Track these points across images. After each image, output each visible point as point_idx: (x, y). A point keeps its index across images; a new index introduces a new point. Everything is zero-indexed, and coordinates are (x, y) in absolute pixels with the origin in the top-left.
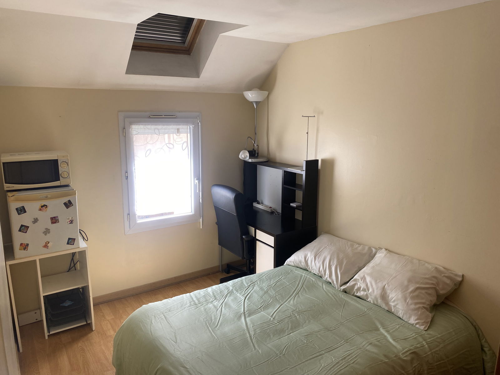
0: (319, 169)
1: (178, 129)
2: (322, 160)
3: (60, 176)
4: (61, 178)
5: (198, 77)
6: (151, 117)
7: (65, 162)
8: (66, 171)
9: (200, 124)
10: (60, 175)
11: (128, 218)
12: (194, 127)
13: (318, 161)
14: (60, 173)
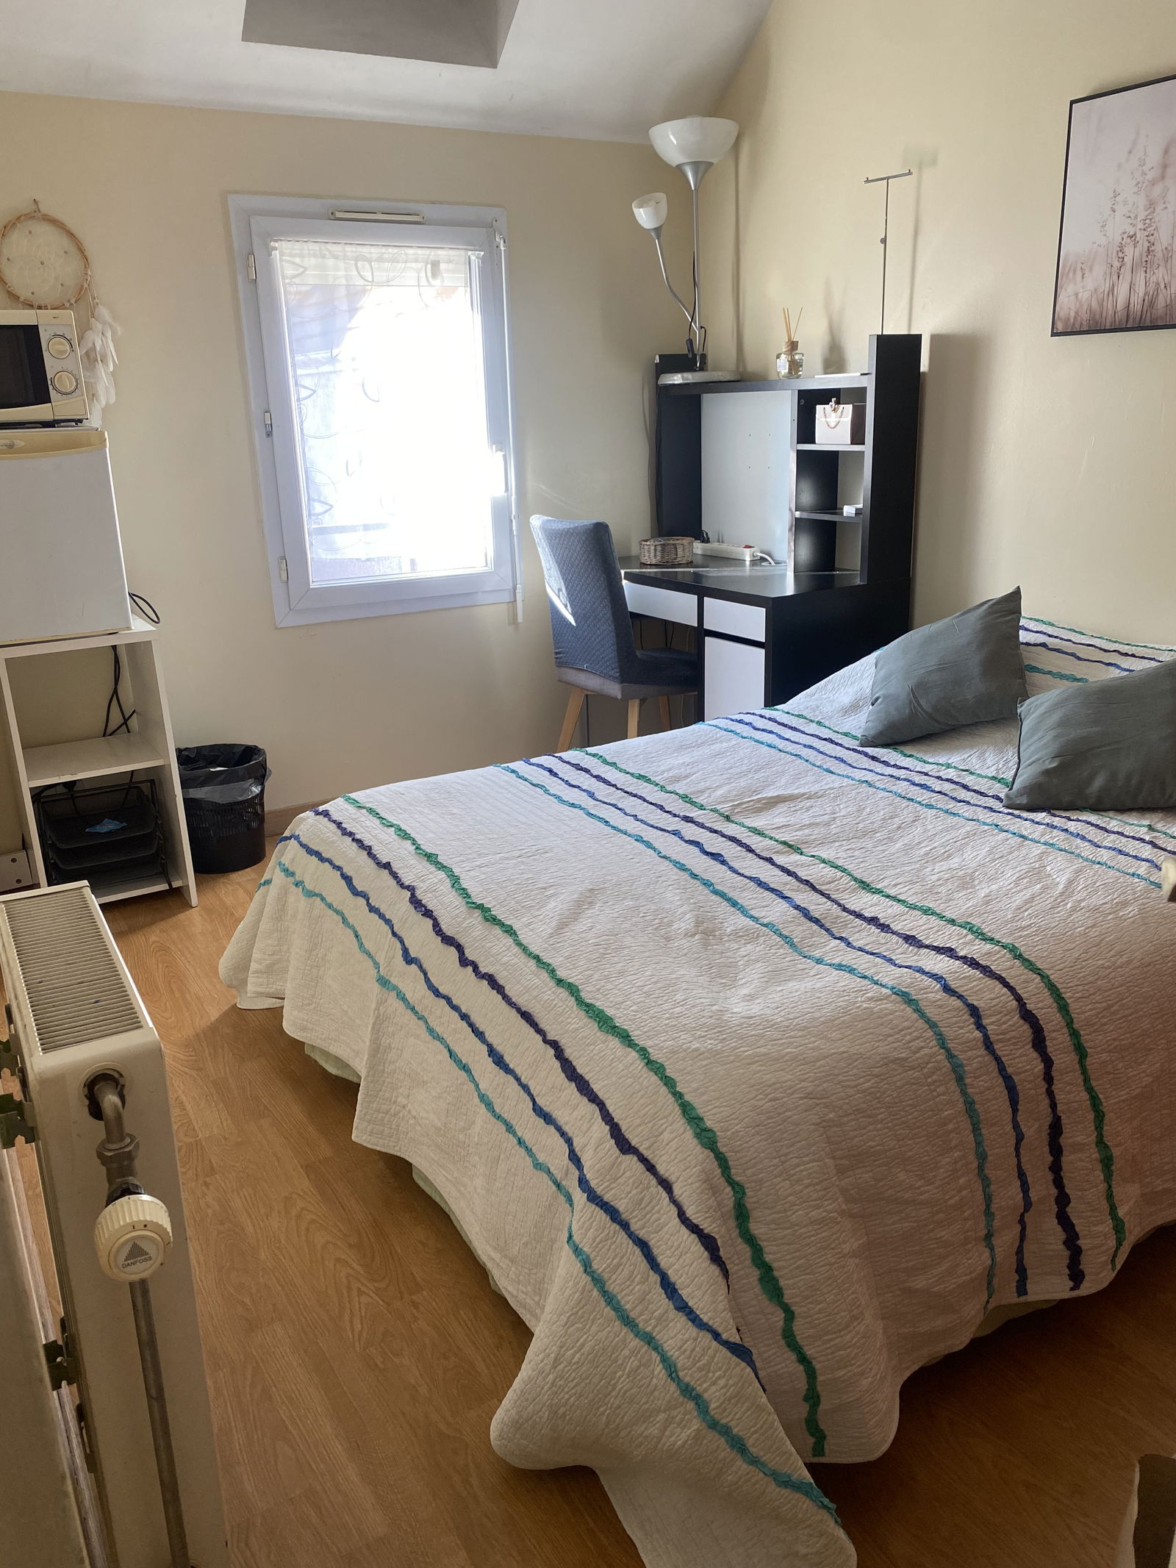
0: (924, 373)
1: (435, 265)
2: (935, 339)
3: (51, 387)
4: (52, 393)
5: (493, 63)
6: (339, 215)
7: (63, 336)
8: (70, 370)
9: (502, 248)
10: (49, 382)
11: (280, 569)
12: (483, 259)
13: (919, 337)
14: (49, 378)
